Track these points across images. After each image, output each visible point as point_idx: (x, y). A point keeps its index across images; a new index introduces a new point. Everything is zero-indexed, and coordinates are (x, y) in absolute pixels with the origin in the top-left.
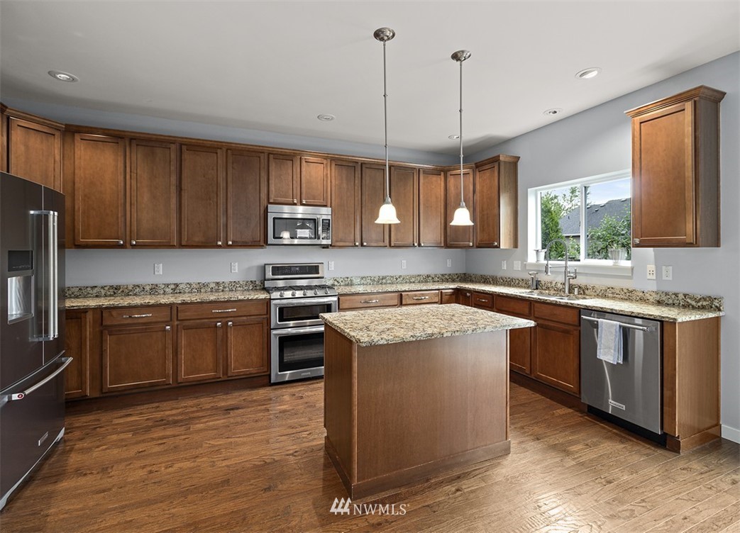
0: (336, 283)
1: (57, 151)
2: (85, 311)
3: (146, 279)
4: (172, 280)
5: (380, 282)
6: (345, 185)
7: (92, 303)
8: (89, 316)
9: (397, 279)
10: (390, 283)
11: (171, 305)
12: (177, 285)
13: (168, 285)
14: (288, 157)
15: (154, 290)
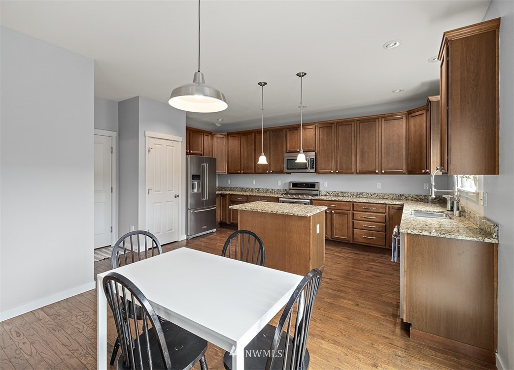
0: (328, 194)
1: (225, 142)
2: (226, 194)
3: (250, 186)
4: (258, 187)
5: (358, 196)
6: (325, 138)
7: (228, 192)
8: (227, 196)
9: (371, 195)
10: (366, 198)
11: (247, 196)
12: (259, 189)
13: (256, 189)
14: (294, 128)
15: (252, 190)
